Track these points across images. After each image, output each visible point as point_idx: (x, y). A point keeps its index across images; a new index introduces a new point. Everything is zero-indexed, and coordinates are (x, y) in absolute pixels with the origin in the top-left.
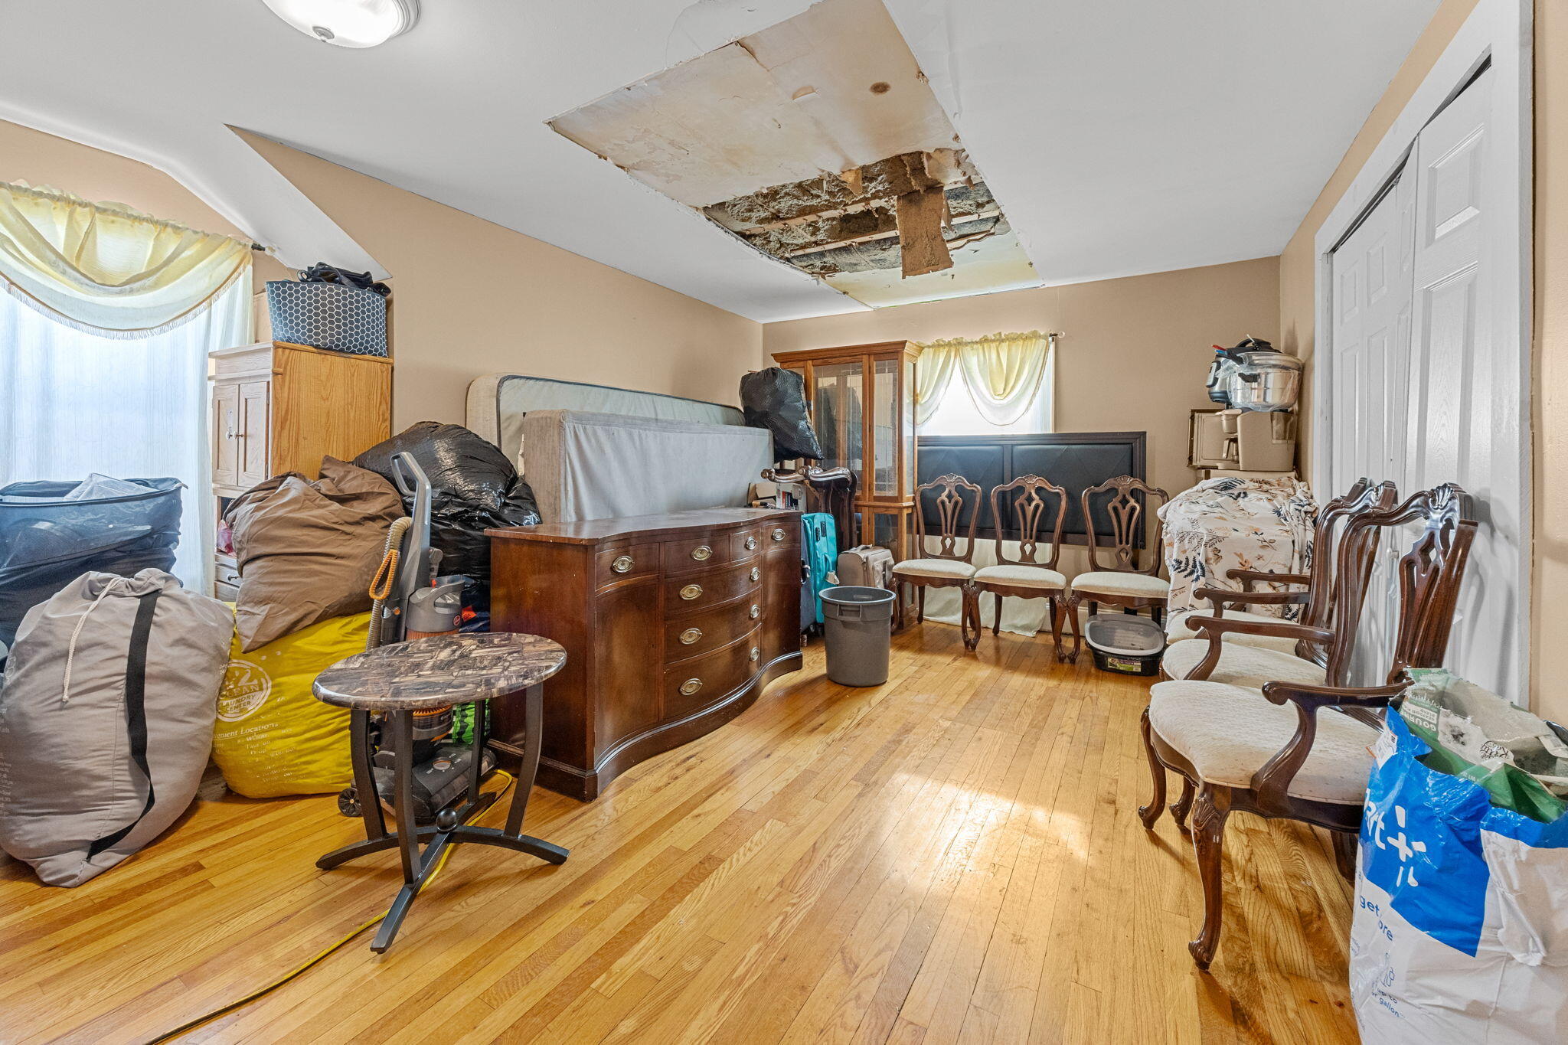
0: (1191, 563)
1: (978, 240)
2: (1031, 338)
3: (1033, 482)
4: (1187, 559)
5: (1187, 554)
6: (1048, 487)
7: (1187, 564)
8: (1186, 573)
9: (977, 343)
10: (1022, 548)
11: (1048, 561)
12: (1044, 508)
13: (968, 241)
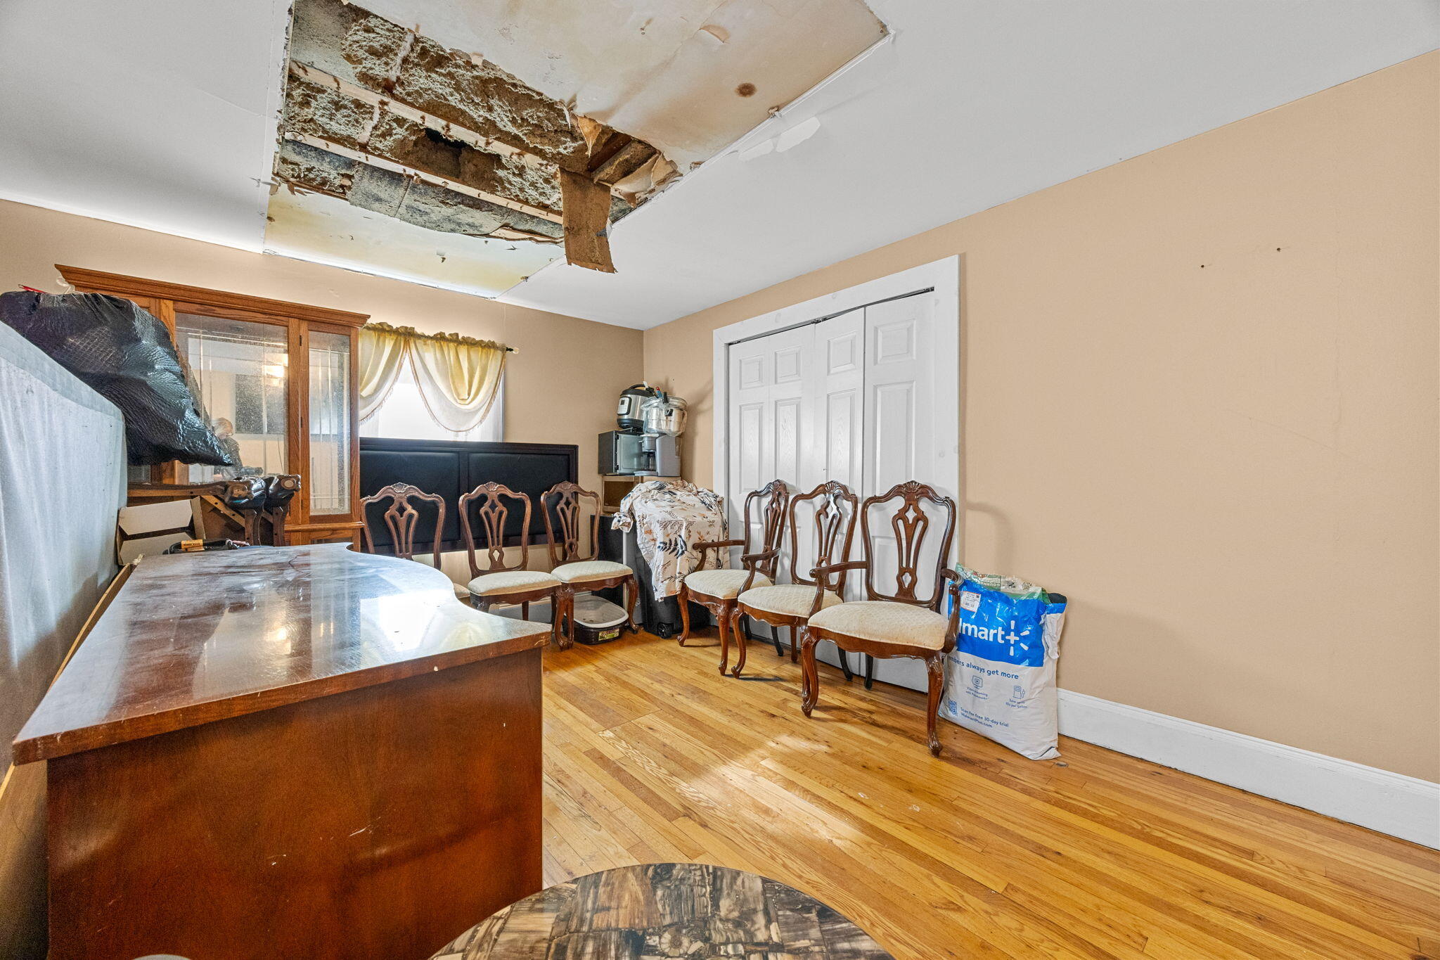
0: (673, 543)
1: (538, 241)
2: (489, 347)
3: (494, 490)
4: (670, 541)
5: (671, 537)
6: (510, 493)
7: (671, 544)
8: (670, 551)
9: (429, 337)
10: (491, 557)
11: (519, 564)
12: (508, 515)
13: (530, 239)
